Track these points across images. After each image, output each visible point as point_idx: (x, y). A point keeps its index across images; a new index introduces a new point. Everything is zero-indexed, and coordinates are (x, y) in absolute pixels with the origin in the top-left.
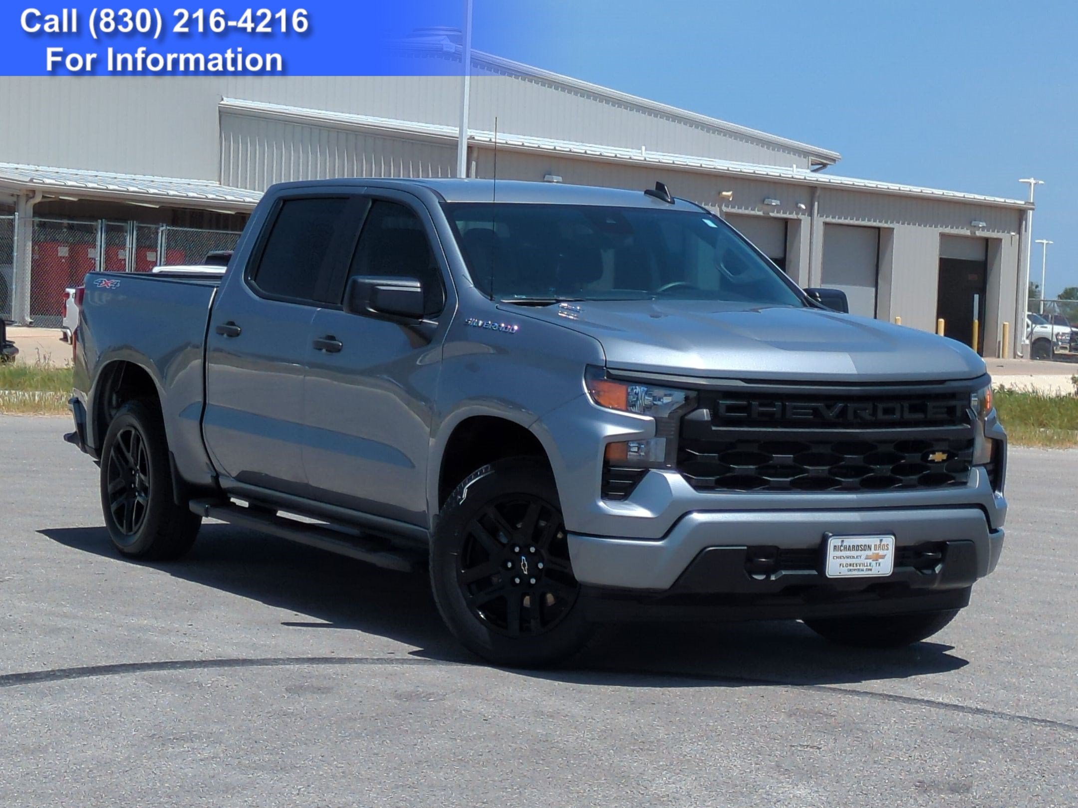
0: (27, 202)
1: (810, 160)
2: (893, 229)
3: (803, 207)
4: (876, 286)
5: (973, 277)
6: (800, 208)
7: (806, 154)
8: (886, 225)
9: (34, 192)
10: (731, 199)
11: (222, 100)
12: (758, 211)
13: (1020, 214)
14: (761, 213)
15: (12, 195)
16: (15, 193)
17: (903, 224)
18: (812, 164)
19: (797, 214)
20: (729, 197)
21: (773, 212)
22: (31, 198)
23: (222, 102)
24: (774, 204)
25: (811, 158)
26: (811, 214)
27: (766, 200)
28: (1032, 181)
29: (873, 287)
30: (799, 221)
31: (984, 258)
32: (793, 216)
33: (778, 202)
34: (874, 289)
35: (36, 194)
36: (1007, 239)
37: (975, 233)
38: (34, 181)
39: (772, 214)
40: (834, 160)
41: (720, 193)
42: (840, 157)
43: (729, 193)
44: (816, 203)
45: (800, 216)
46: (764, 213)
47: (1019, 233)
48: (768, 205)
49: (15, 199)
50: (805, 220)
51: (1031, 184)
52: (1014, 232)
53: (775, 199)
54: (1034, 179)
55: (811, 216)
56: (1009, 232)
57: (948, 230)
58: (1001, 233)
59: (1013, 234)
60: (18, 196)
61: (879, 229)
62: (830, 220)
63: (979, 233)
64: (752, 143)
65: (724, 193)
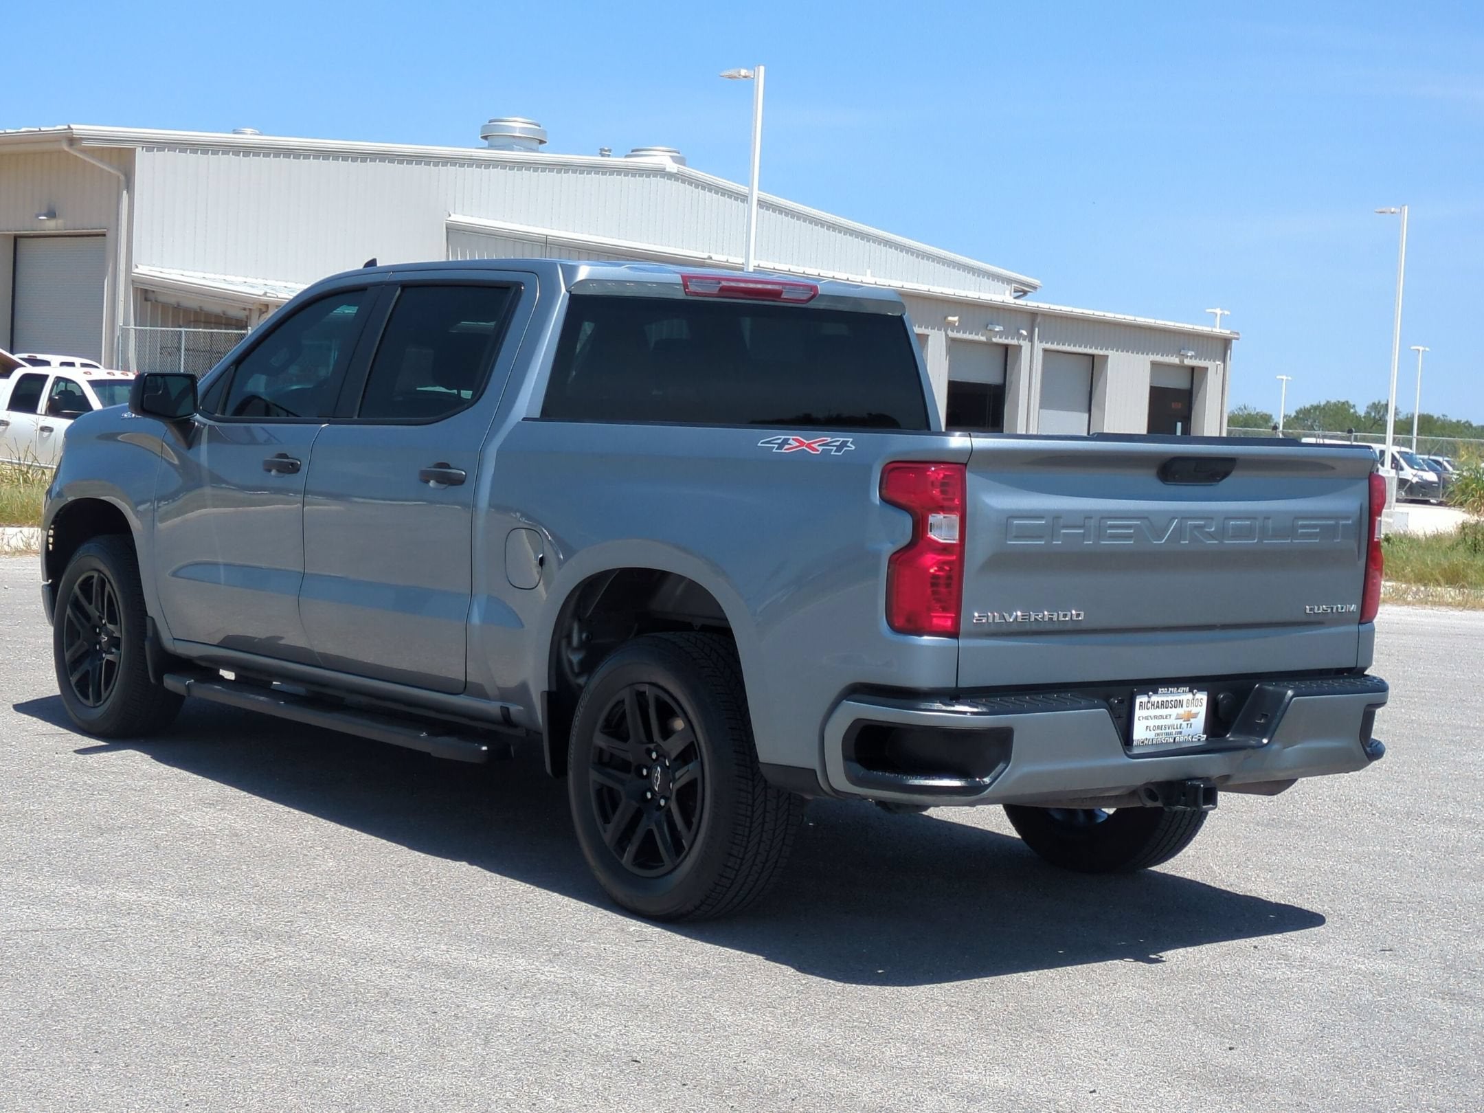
0: (259, 317)
1: (1013, 288)
2: (1107, 356)
3: (1024, 333)
4: (1090, 411)
5: (1176, 406)
6: (1022, 334)
7: (1009, 281)
8: (1101, 353)
9: (267, 306)
10: (957, 324)
11: (450, 216)
12: (982, 335)
13: (1226, 343)
14: (983, 339)
15: (245, 309)
16: (247, 307)
17: (1117, 351)
18: (1015, 292)
19: (1018, 339)
20: (955, 322)
21: (996, 337)
22: (264, 313)
23: (449, 219)
24: (997, 329)
25: (1013, 285)
26: (1031, 340)
27: (990, 325)
28: (1218, 311)
29: (1085, 412)
30: (1020, 347)
31: (1190, 386)
32: (1014, 342)
33: (1002, 328)
34: (1086, 415)
35: (270, 308)
36: (1213, 366)
37: (1183, 362)
38: (268, 295)
39: (994, 340)
40: (1035, 288)
41: (946, 318)
42: (1041, 285)
43: (956, 319)
44: (1037, 330)
45: (1022, 342)
46: (987, 339)
47: (1224, 362)
48: (990, 330)
49: (247, 313)
50: (1025, 345)
51: (1217, 315)
52: (1219, 361)
53: (998, 325)
54: (1221, 310)
55: (1032, 342)
56: (1214, 361)
57: (1159, 358)
58: (1207, 361)
59: (1218, 363)
60: (250, 309)
61: (1093, 356)
62: (1049, 346)
63: (1187, 362)
64: (959, 269)
65: (950, 318)
